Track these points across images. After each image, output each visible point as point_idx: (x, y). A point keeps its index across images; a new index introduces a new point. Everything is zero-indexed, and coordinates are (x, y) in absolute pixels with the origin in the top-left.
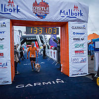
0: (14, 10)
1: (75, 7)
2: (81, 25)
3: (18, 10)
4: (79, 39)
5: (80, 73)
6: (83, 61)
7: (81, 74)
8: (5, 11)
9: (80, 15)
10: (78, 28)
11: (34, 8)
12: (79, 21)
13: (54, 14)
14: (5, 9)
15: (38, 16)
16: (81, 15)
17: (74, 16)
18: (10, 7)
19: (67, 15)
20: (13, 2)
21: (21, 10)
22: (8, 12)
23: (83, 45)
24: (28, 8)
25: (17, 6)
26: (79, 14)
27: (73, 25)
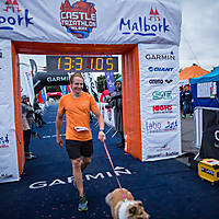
0: (20, 20)
1: (152, 13)
2: (166, 51)
3: (28, 21)
4: (161, 82)
6: (170, 127)
9: (162, 28)
10: (158, 57)
12: (162, 42)
13: (108, 27)
15: (72, 32)
16: (165, 29)
17: (151, 31)
18: (10, 13)
19: (135, 31)
20: (15, 3)
21: (34, 20)
22: (7, 24)
25: (27, 11)
26: (160, 27)
27: (149, 51)
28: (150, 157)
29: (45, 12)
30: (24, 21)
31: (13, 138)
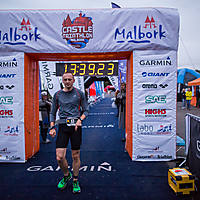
3: (36, 36)
5: (155, 155)
6: (163, 131)
7: (159, 157)
8: (16, 39)
10: (153, 62)
12: (157, 48)
13: (103, 38)
14: (16, 35)
15: (72, 43)
17: (145, 39)
19: (129, 39)
20: (28, 23)
22: (21, 40)
23: (163, 98)
24: (51, 29)
25: (36, 29)
26: (155, 34)
27: (143, 58)
29: (49, 27)
30: (33, 37)
31: (22, 129)
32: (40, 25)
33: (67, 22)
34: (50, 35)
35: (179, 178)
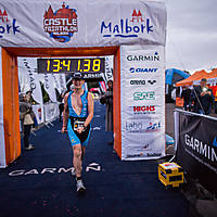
0: (8, 28)
1: (134, 14)
5: (145, 153)
6: (152, 128)
9: (145, 30)
10: (141, 58)
11: (47, 22)
17: (132, 33)
19: (116, 33)
20: (5, 14)
21: (21, 28)
23: (152, 94)
25: (14, 20)
26: (143, 28)
28: (130, 156)
30: (12, 29)
32: (18, 16)
33: (49, 14)
34: (31, 28)
35: (169, 171)
